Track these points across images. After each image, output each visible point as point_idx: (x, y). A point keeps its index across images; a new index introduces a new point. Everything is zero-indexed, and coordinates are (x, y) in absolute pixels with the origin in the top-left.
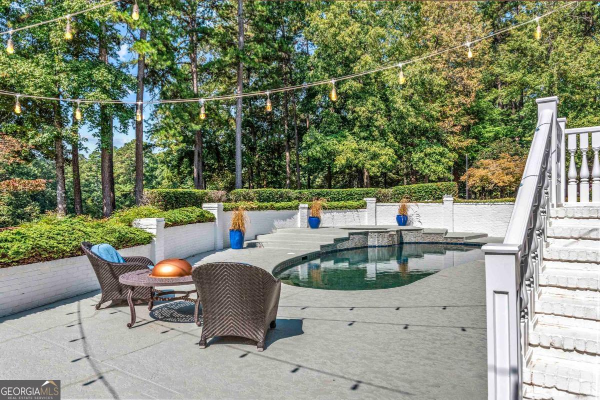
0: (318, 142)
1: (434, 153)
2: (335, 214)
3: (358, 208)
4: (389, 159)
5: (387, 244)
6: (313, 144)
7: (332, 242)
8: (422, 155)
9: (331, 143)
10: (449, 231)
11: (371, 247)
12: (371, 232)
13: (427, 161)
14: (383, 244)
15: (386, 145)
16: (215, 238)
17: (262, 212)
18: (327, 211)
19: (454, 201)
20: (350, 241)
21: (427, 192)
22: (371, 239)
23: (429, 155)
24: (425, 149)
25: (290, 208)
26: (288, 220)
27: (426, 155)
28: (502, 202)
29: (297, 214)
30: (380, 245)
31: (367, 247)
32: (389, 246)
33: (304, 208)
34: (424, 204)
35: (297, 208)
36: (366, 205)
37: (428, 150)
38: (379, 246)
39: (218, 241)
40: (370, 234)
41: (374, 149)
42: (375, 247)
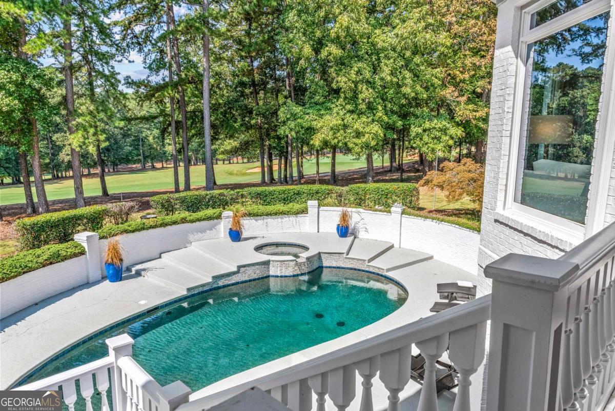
0: (294, 116)
1: (435, 128)
2: (270, 221)
3: (297, 213)
4: (373, 139)
5: (292, 274)
6: (288, 119)
7: (210, 280)
8: (420, 130)
9: (310, 118)
10: (395, 246)
11: (273, 276)
12: (273, 261)
13: (426, 138)
14: (287, 274)
15: (373, 121)
16: (88, 271)
17: (169, 228)
18: (259, 217)
19: (403, 213)
20: (240, 275)
21: (382, 195)
22: (273, 268)
23: (429, 130)
24: (424, 122)
25: (210, 218)
26: (208, 232)
27: (424, 131)
28: (448, 222)
29: (220, 223)
30: (283, 274)
31: (268, 277)
32: (294, 276)
33: (228, 217)
34: (371, 212)
35: (219, 217)
36: (307, 209)
37: (427, 125)
38: (281, 277)
39: (90, 274)
40: (271, 262)
41: (357, 126)
42: (277, 276)
